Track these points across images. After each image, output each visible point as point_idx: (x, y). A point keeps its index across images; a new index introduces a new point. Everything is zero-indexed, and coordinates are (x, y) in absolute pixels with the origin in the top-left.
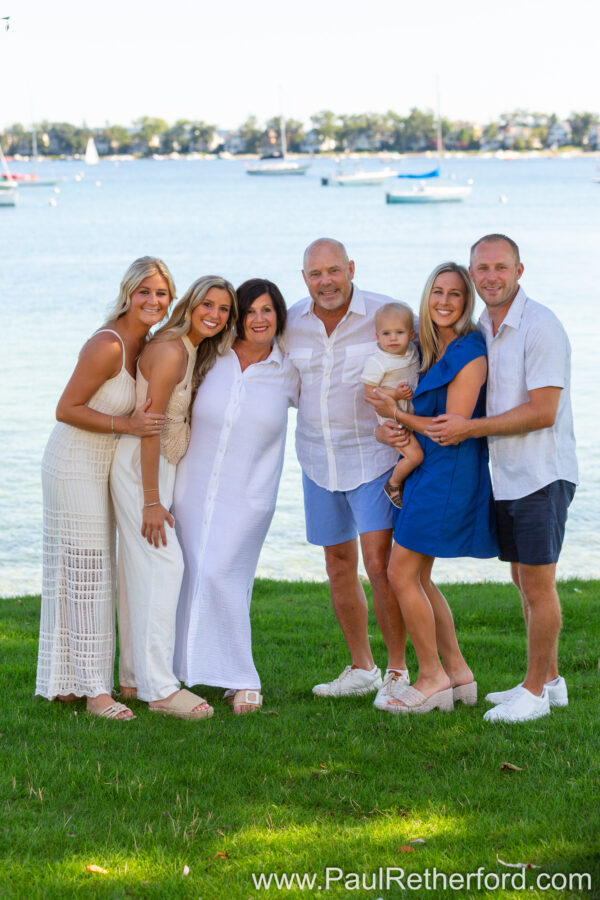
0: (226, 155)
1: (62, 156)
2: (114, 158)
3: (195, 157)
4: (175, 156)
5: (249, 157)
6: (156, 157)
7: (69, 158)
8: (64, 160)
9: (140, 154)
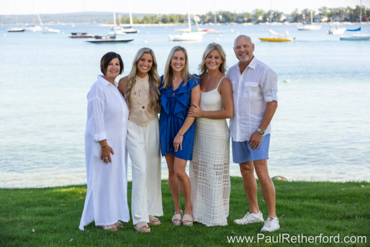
0: (286, 23)
1: (226, 23)
2: (245, 24)
3: (275, 23)
4: (267, 23)
5: (295, 24)
6: (261, 24)
7: (229, 24)
8: (227, 25)
9: (254, 22)
